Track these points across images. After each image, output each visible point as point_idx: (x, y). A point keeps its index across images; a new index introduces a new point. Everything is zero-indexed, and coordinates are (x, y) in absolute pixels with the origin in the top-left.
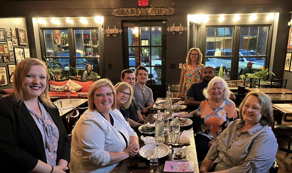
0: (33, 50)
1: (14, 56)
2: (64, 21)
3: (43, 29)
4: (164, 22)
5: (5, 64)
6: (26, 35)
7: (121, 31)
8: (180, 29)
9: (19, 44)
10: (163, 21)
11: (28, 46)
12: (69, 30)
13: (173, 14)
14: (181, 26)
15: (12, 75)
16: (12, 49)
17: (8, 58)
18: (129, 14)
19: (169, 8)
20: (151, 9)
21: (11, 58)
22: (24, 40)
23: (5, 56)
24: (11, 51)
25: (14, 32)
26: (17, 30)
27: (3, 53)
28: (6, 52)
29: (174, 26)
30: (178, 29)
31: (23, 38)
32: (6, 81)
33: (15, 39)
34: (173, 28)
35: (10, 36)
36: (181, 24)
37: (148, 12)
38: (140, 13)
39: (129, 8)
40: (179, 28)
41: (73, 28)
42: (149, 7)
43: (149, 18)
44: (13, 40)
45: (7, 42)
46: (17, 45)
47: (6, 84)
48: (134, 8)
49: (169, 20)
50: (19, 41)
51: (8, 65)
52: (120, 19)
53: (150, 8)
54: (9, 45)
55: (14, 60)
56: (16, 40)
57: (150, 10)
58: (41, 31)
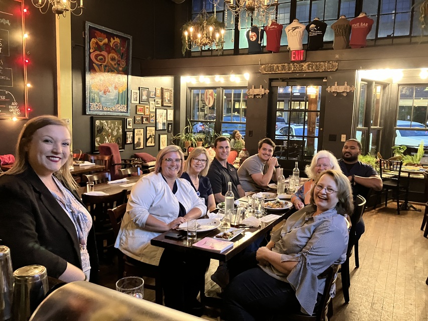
0: (177, 112)
1: (154, 117)
2: (213, 80)
3: (191, 88)
4: (324, 81)
5: (144, 126)
6: (172, 95)
7: (267, 91)
8: (345, 89)
9: (162, 105)
10: (323, 78)
11: (172, 107)
12: (218, 89)
13: (336, 70)
14: (346, 84)
15: (149, 138)
16: (154, 110)
17: (147, 119)
18: (279, 70)
19: (331, 62)
20: (307, 64)
21: (151, 119)
22: (169, 101)
23: (145, 117)
24: (152, 112)
25: (159, 92)
26: (162, 89)
27: (143, 113)
28: (147, 113)
29: (336, 84)
30: (341, 89)
31: (169, 99)
32: (142, 144)
33: (159, 99)
34: (335, 88)
35: (153, 96)
36: (346, 83)
37: (303, 67)
38: (293, 69)
39: (280, 64)
40: (343, 88)
41: (222, 87)
42: (304, 61)
43: (305, 75)
44: (156, 100)
45: (149, 103)
46: (160, 105)
47: (142, 147)
48: (285, 63)
49: (330, 77)
50: (162, 102)
51: (146, 127)
52: (268, 77)
53: (306, 62)
54: (151, 106)
55: (154, 122)
56: (160, 101)
57: (305, 65)
58: (189, 91)
